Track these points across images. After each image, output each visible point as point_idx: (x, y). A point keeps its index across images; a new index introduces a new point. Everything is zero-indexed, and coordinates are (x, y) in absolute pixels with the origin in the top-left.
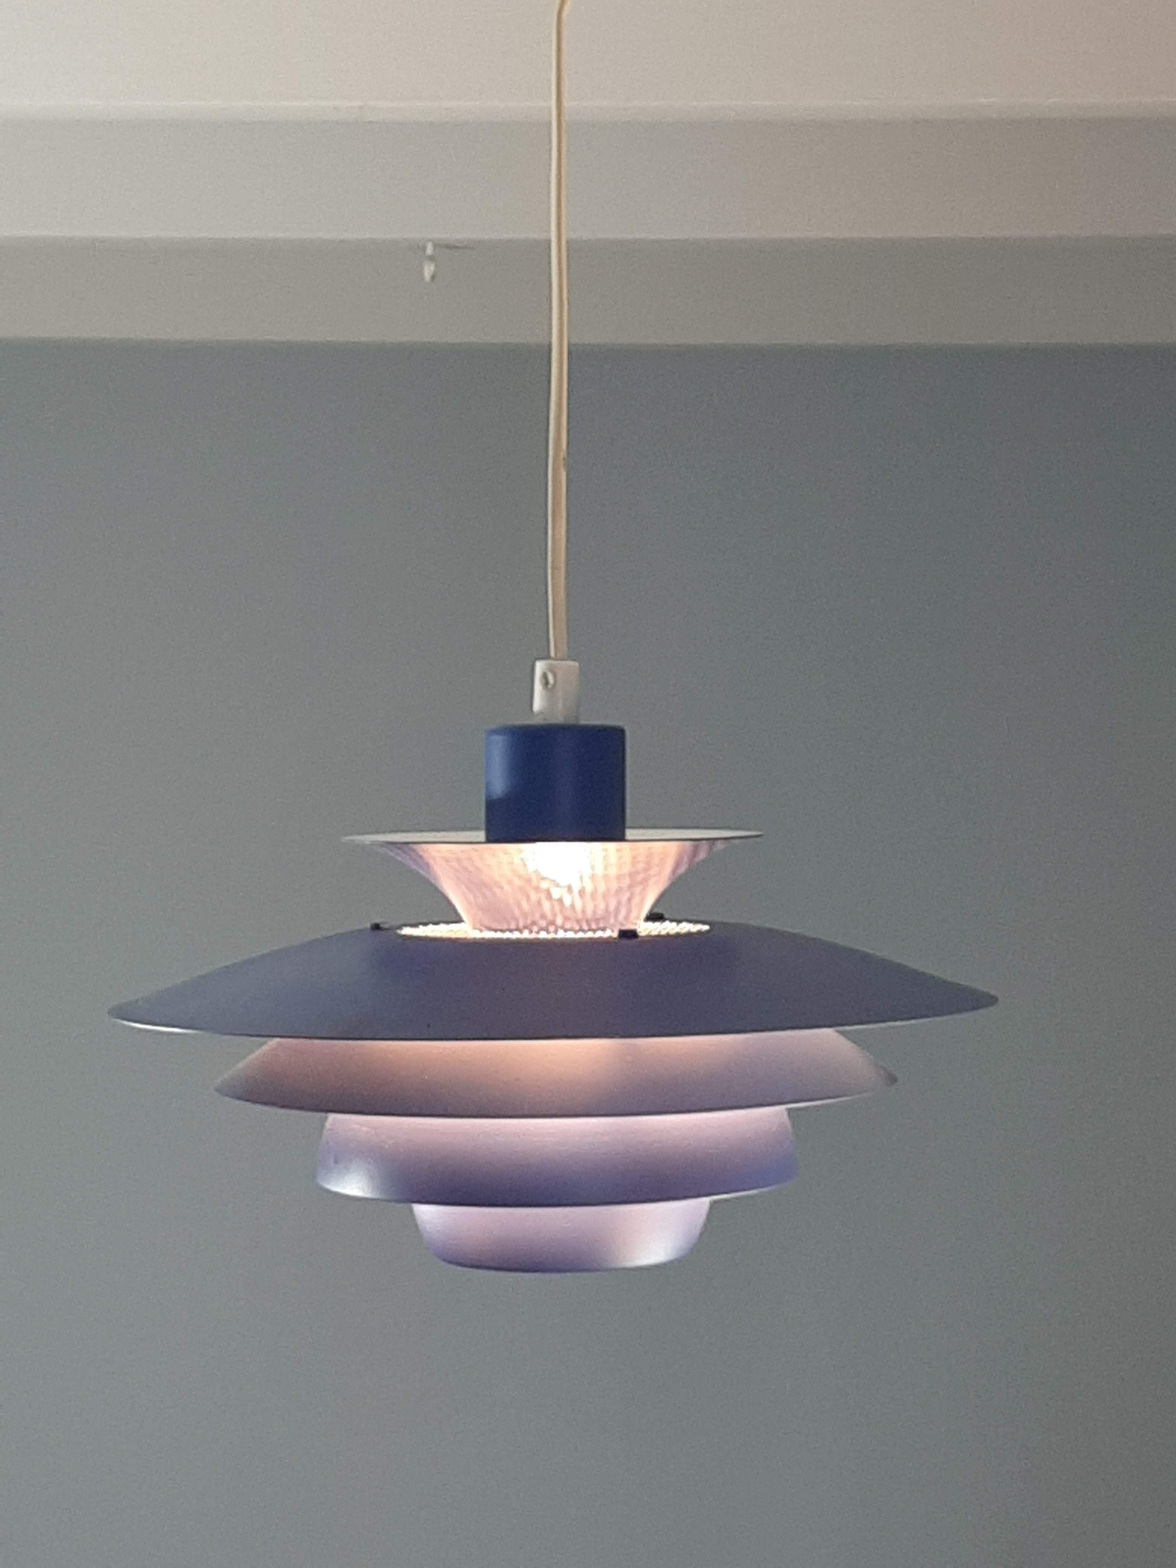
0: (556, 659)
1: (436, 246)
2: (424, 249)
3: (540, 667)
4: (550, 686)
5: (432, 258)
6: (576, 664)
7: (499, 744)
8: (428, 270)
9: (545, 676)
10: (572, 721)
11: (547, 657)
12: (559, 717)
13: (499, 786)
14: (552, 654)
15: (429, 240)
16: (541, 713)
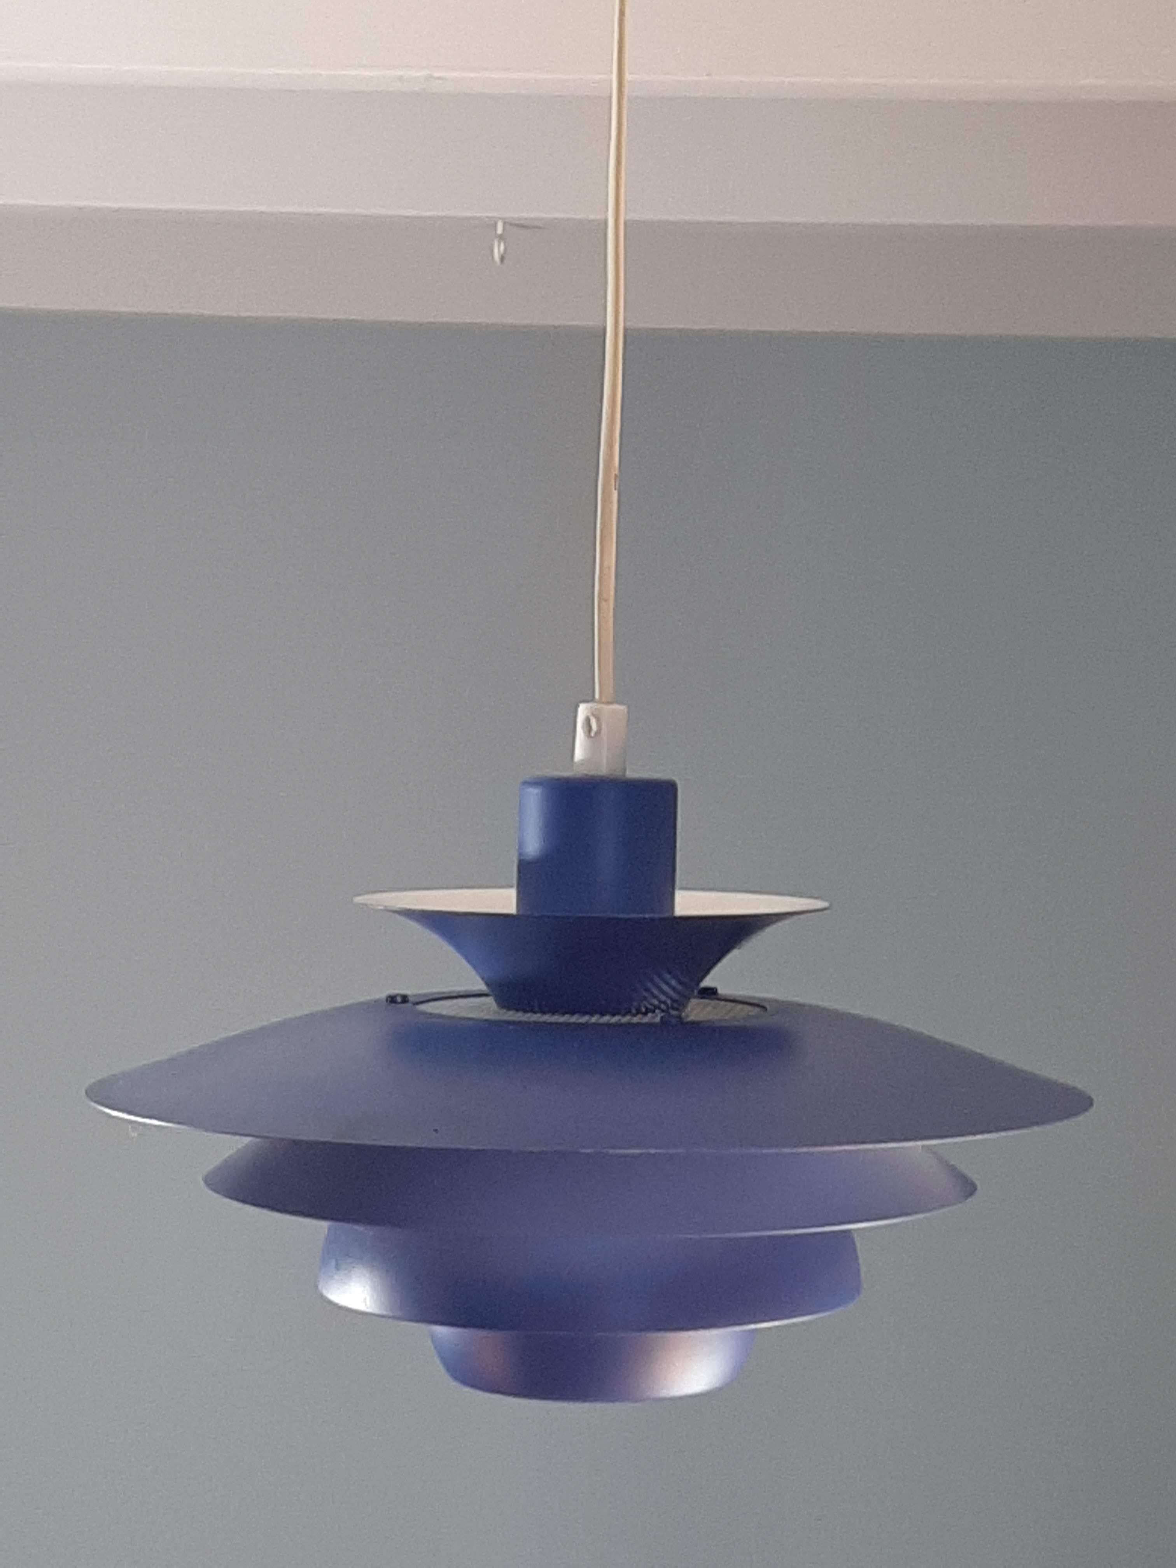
0: (600, 702)
1: (505, 223)
2: (495, 226)
3: (583, 711)
4: (592, 734)
5: (501, 238)
6: (622, 708)
7: (534, 797)
8: (498, 250)
9: (588, 721)
10: (618, 773)
11: (592, 700)
12: (603, 768)
13: (533, 845)
14: (597, 696)
15: (500, 218)
16: (582, 763)
